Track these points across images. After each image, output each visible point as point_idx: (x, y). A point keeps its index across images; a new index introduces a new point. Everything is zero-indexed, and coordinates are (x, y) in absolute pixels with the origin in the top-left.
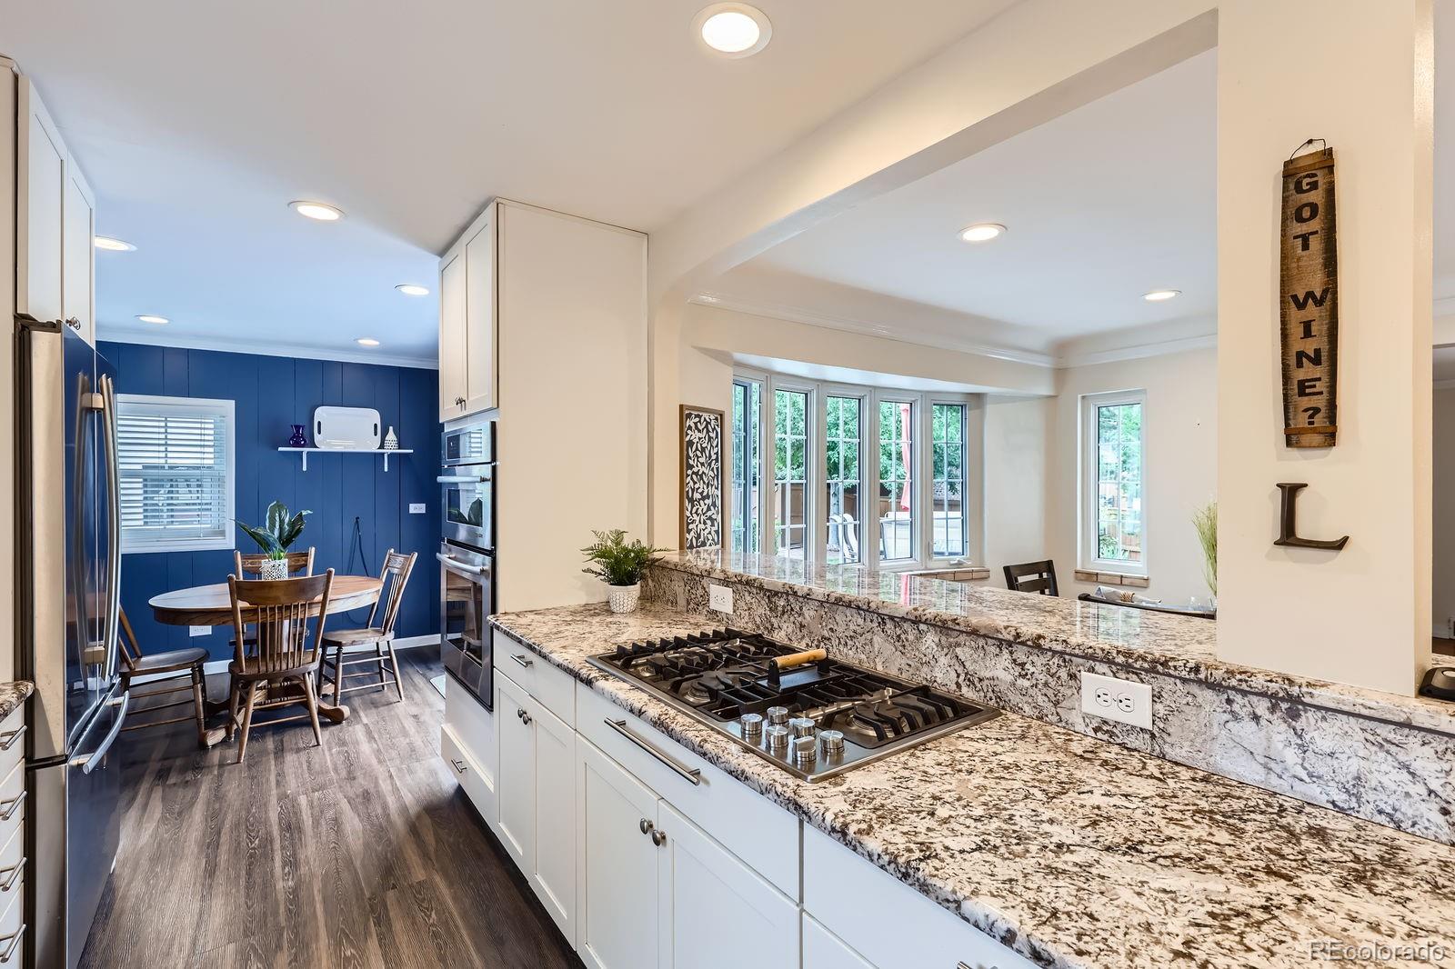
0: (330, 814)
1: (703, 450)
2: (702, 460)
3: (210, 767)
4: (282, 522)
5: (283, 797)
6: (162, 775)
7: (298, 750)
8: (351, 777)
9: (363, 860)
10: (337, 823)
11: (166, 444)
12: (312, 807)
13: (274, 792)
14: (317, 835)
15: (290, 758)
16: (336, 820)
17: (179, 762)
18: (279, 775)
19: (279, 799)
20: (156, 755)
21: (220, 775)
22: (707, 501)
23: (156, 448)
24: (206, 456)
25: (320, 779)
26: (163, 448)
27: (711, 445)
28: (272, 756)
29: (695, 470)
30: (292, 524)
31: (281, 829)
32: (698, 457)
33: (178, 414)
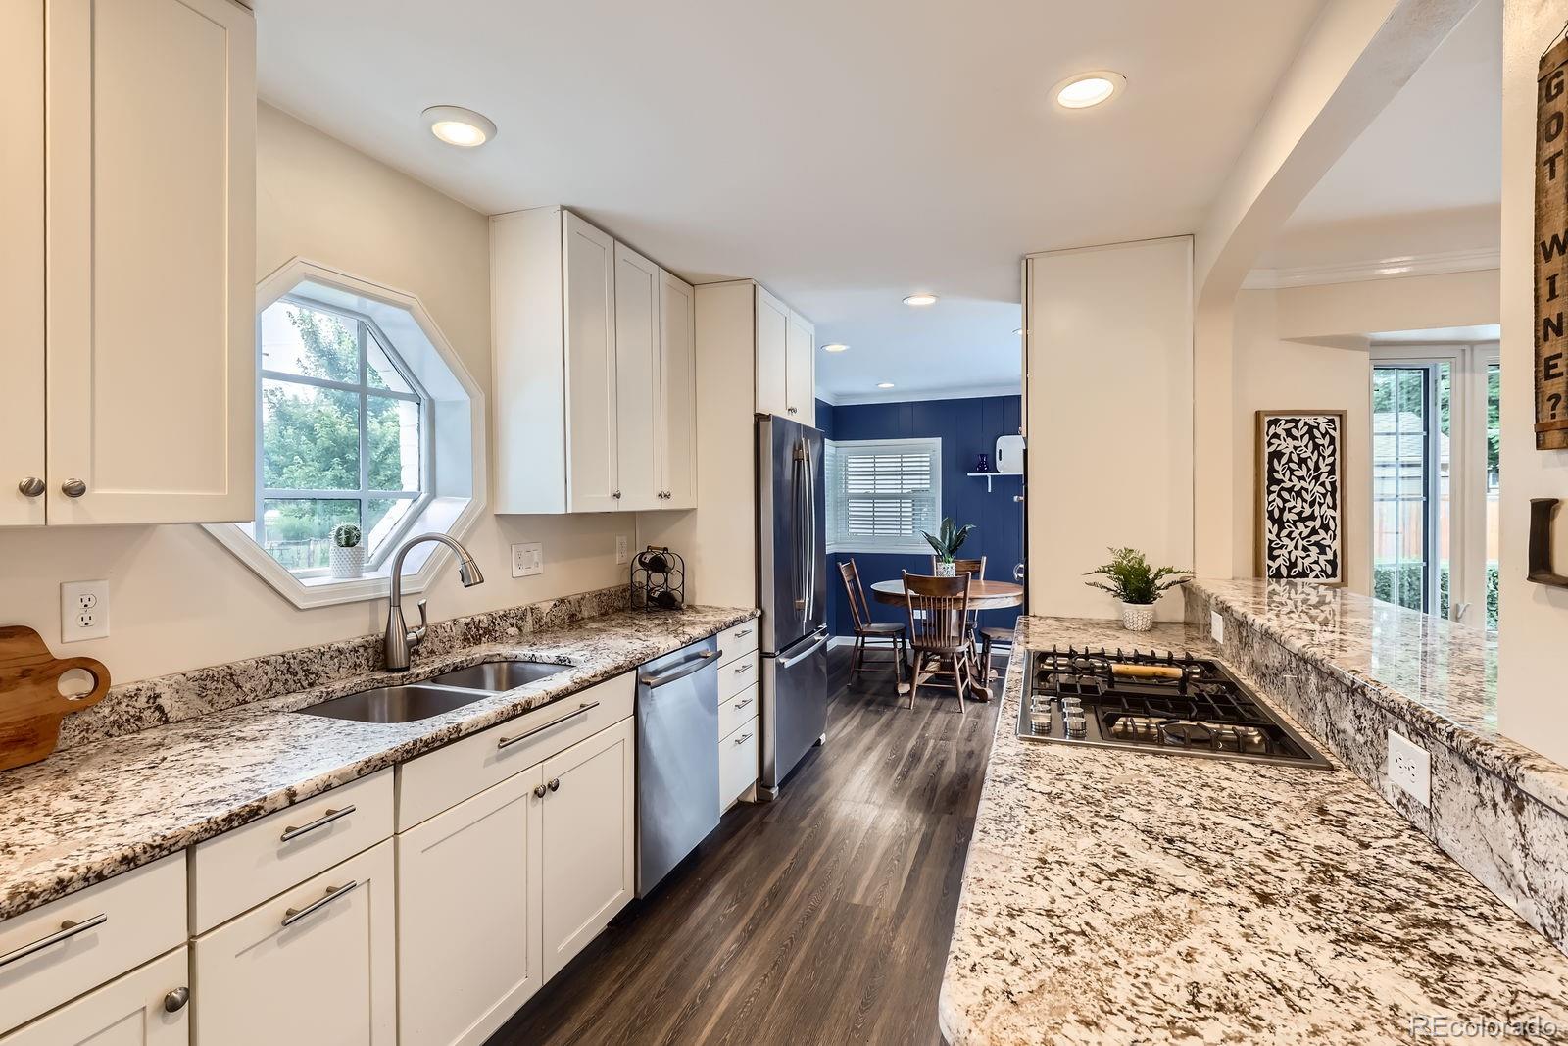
0: (941, 757)
1: (1302, 461)
2: (1303, 472)
3: (893, 706)
4: (951, 534)
5: (922, 737)
6: (869, 703)
7: (948, 712)
8: (969, 739)
9: (944, 790)
10: (942, 763)
11: (902, 474)
12: (934, 748)
13: (919, 732)
14: (927, 765)
15: (940, 715)
16: (943, 761)
17: (881, 698)
18: (927, 723)
19: (919, 738)
20: (871, 692)
21: (897, 713)
22: (1310, 523)
23: (895, 478)
24: (923, 482)
25: (949, 734)
26: (899, 478)
27: (1320, 454)
28: (930, 711)
29: (1288, 485)
30: (958, 537)
31: (910, 754)
32: (1292, 471)
33: (912, 451)
